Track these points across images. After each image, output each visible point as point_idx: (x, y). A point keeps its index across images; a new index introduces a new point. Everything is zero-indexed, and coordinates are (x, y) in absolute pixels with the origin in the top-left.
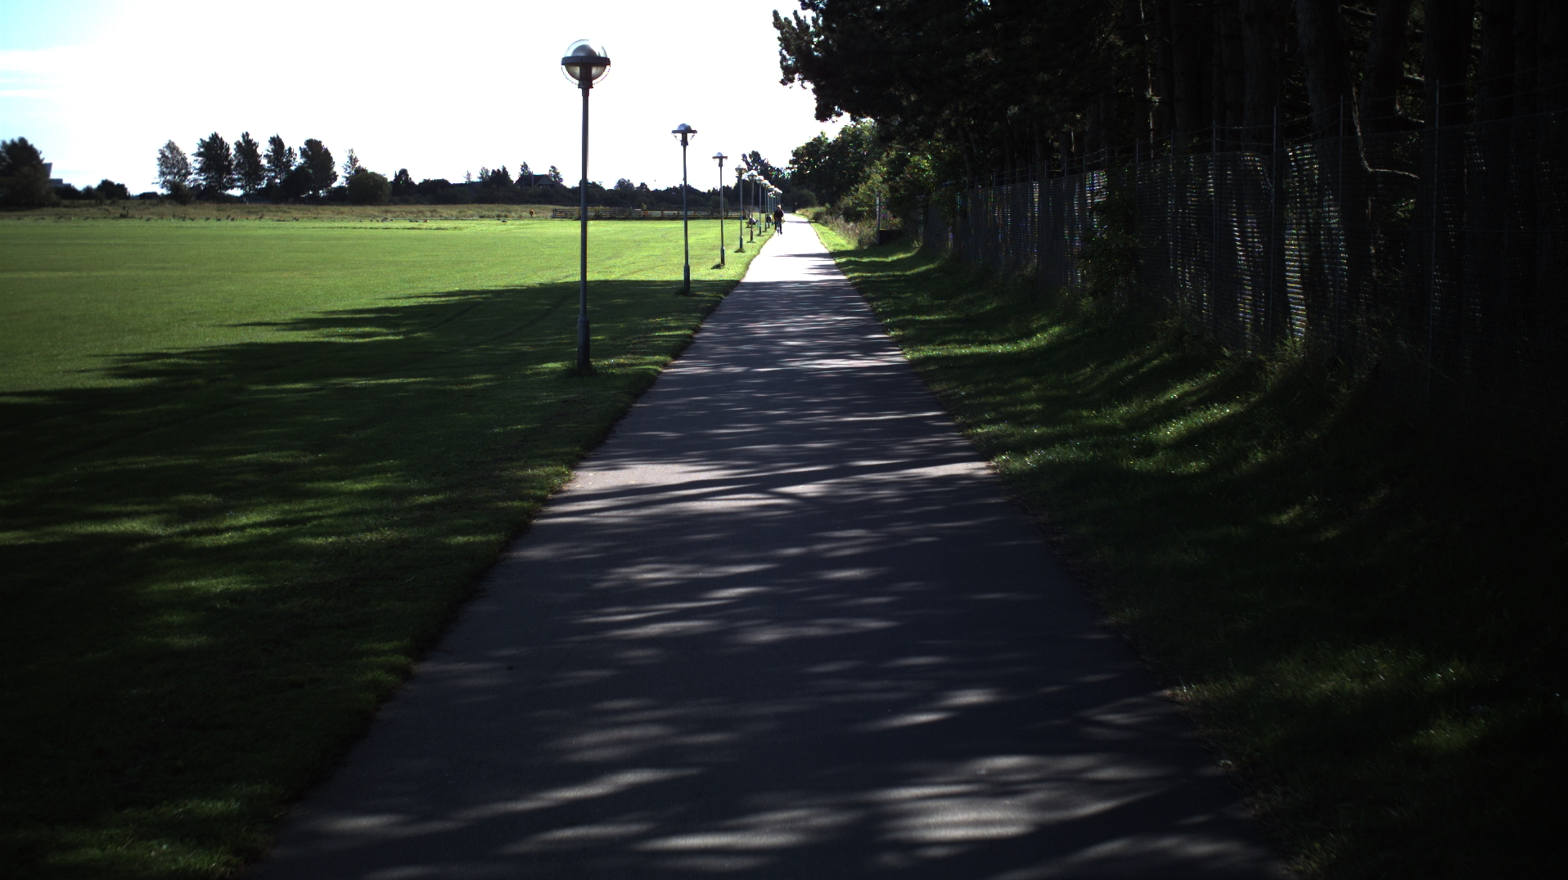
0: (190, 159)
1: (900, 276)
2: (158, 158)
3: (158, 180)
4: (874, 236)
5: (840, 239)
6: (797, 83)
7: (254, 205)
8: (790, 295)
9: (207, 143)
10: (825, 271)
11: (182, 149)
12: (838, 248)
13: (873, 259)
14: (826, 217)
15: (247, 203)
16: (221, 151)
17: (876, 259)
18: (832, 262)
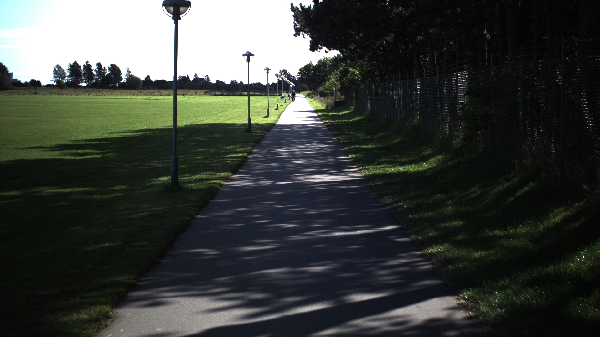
0: (66, 71)
1: (347, 122)
2: (53, 71)
3: (53, 79)
4: (333, 103)
5: (318, 104)
6: (301, 36)
7: (89, 89)
8: (298, 132)
9: (72, 65)
10: (313, 119)
11: (62, 67)
12: (318, 108)
13: (333, 113)
14: (312, 95)
15: (87, 89)
16: (78, 68)
17: (335, 114)
18: (316, 115)
